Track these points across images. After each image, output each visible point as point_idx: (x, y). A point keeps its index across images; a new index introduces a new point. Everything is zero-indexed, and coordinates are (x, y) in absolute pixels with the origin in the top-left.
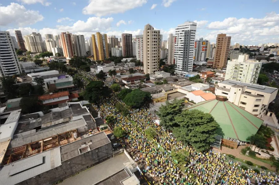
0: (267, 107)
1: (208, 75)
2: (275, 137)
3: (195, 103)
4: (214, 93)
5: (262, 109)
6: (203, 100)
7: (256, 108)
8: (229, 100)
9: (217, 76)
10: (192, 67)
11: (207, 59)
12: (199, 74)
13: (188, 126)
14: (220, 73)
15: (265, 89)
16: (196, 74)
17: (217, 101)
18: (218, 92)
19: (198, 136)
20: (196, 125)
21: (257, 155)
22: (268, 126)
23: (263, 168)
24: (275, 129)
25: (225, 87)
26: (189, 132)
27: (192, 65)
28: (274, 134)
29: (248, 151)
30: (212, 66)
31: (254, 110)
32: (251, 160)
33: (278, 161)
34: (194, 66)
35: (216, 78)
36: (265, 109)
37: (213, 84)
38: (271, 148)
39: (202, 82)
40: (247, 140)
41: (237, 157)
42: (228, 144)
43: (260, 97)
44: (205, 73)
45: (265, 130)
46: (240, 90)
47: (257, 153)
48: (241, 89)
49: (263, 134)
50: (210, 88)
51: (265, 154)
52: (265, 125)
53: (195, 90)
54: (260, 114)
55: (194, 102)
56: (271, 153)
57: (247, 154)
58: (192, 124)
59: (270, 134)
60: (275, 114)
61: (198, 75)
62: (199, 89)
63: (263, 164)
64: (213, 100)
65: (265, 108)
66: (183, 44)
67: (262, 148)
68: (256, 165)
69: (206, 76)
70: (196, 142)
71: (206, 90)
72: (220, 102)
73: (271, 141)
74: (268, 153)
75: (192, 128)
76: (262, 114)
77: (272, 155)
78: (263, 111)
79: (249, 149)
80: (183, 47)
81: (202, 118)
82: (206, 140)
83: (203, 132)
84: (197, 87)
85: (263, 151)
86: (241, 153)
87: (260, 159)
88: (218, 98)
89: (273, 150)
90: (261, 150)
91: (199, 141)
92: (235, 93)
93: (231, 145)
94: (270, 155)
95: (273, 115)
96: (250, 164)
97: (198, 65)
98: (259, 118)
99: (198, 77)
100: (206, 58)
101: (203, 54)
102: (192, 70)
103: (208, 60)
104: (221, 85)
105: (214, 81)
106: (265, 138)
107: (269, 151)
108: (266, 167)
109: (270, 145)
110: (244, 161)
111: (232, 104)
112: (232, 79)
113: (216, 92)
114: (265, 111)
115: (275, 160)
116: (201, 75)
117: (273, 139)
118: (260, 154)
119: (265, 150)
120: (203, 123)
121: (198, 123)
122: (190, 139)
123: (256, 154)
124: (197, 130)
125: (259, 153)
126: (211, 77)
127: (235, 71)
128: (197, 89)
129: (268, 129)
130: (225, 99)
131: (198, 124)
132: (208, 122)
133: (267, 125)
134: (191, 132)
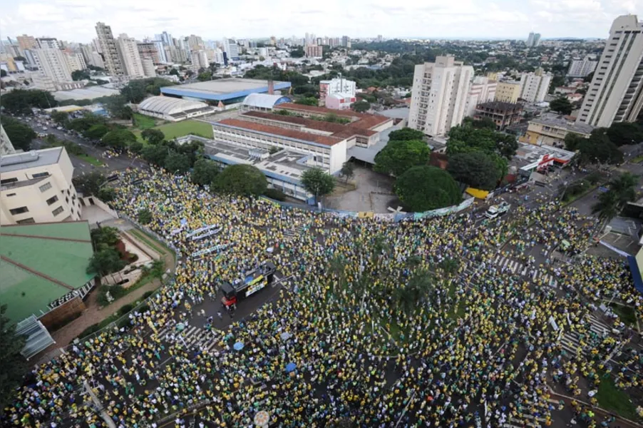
0: (73, 191)
2: (124, 235)
5: (67, 200)
7: (55, 206)
15: (38, 158)
21: (125, 285)
22: (102, 225)
23: (146, 296)
24: (116, 223)
28: (120, 232)
29: (108, 294)
31: (56, 212)
32: (122, 302)
33: (152, 268)
36: (73, 198)
38: (132, 256)
41: (100, 321)
42: (63, 317)
43: (43, 179)
45: (105, 235)
47: (122, 283)
49: (106, 245)
51: (132, 273)
52: (96, 227)
54: (72, 211)
56: (137, 264)
57: (110, 299)
59: (114, 237)
60: (96, 196)
63: (141, 292)
65: (72, 195)
67: (122, 268)
68: (136, 302)
73: (124, 246)
74: (134, 268)
76: (76, 208)
77: (142, 266)
78: (73, 203)
79: (105, 289)
85: (126, 272)
86: (100, 308)
87: (133, 288)
89: (135, 258)
90: (122, 274)
93: (70, 313)
94: (139, 268)
95: (96, 200)
98: (77, 221)
106: (113, 247)
107: (133, 264)
108: (147, 290)
109: (128, 253)
110: (116, 314)
114: (77, 201)
115: (149, 270)
117: (124, 241)
118: (127, 281)
119: (127, 268)
123: (122, 285)
125: (124, 279)
129: (105, 229)
133: (98, 224)
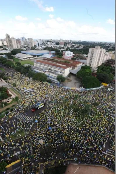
2: (9, 89)
21: (8, 103)
22: (3, 86)
23: (13, 106)
24: (7, 86)
28: (8, 88)
29: (3, 105)
32: (7, 107)
33: (15, 98)
41: (1, 112)
45: (4, 89)
47: (7, 102)
49: (4, 92)
52: (2, 87)
56: (11, 97)
57: (4, 106)
59: (6, 90)
60: (2, 79)
63: (12, 105)
67: (7, 98)
68: (10, 107)
73: (8, 92)
74: (11, 98)
77: (13, 98)
79: (3, 103)
85: (9, 99)
86: (1, 108)
87: (10, 103)
89: (11, 96)
90: (7, 100)
95: (2, 80)
96: (8, 109)
106: (6, 92)
107: (10, 97)
108: (14, 104)
109: (9, 94)
110: (5, 110)
117: (9, 91)
118: (9, 101)
119: (9, 98)
129: (4, 87)
133: (2, 86)
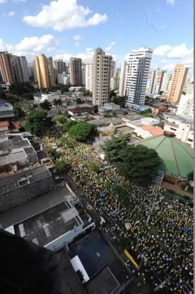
1: (160, 110)
3: (143, 139)
4: (163, 128)
6: (151, 135)
8: (176, 137)
9: (169, 111)
10: (144, 100)
11: (162, 92)
12: (151, 108)
13: (131, 161)
14: (173, 108)
16: (148, 107)
17: (165, 137)
18: (167, 128)
19: (140, 172)
20: (139, 160)
25: (174, 123)
26: (132, 167)
27: (144, 98)
29: (187, 187)
30: (166, 100)
32: (188, 194)
34: (147, 99)
35: (168, 113)
37: (164, 119)
39: (152, 117)
40: (188, 176)
41: (176, 192)
42: (169, 180)
44: (157, 107)
46: (188, 126)
48: (190, 125)
50: (160, 124)
53: (144, 125)
55: (142, 137)
57: (186, 189)
58: (135, 159)
61: (149, 109)
62: (149, 124)
64: (161, 135)
66: (136, 74)
69: (157, 110)
70: (137, 177)
71: (155, 125)
72: (167, 138)
75: (135, 163)
79: (188, 184)
80: (135, 77)
81: (145, 153)
82: (147, 175)
83: (145, 168)
84: (147, 121)
86: (180, 189)
88: (166, 134)
91: (140, 176)
92: (183, 129)
93: (172, 181)
96: (187, 198)
97: (152, 99)
99: (150, 111)
100: (161, 90)
101: (158, 86)
102: (144, 103)
103: (162, 94)
104: (170, 120)
105: (165, 116)
110: (182, 195)
111: (179, 141)
112: (183, 114)
113: (165, 127)
116: (153, 109)
120: (146, 159)
121: (141, 158)
122: (132, 174)
124: (139, 165)
126: (163, 112)
127: (188, 107)
128: (146, 124)
130: (173, 136)
131: (141, 160)
132: (151, 157)
134: (133, 167)
